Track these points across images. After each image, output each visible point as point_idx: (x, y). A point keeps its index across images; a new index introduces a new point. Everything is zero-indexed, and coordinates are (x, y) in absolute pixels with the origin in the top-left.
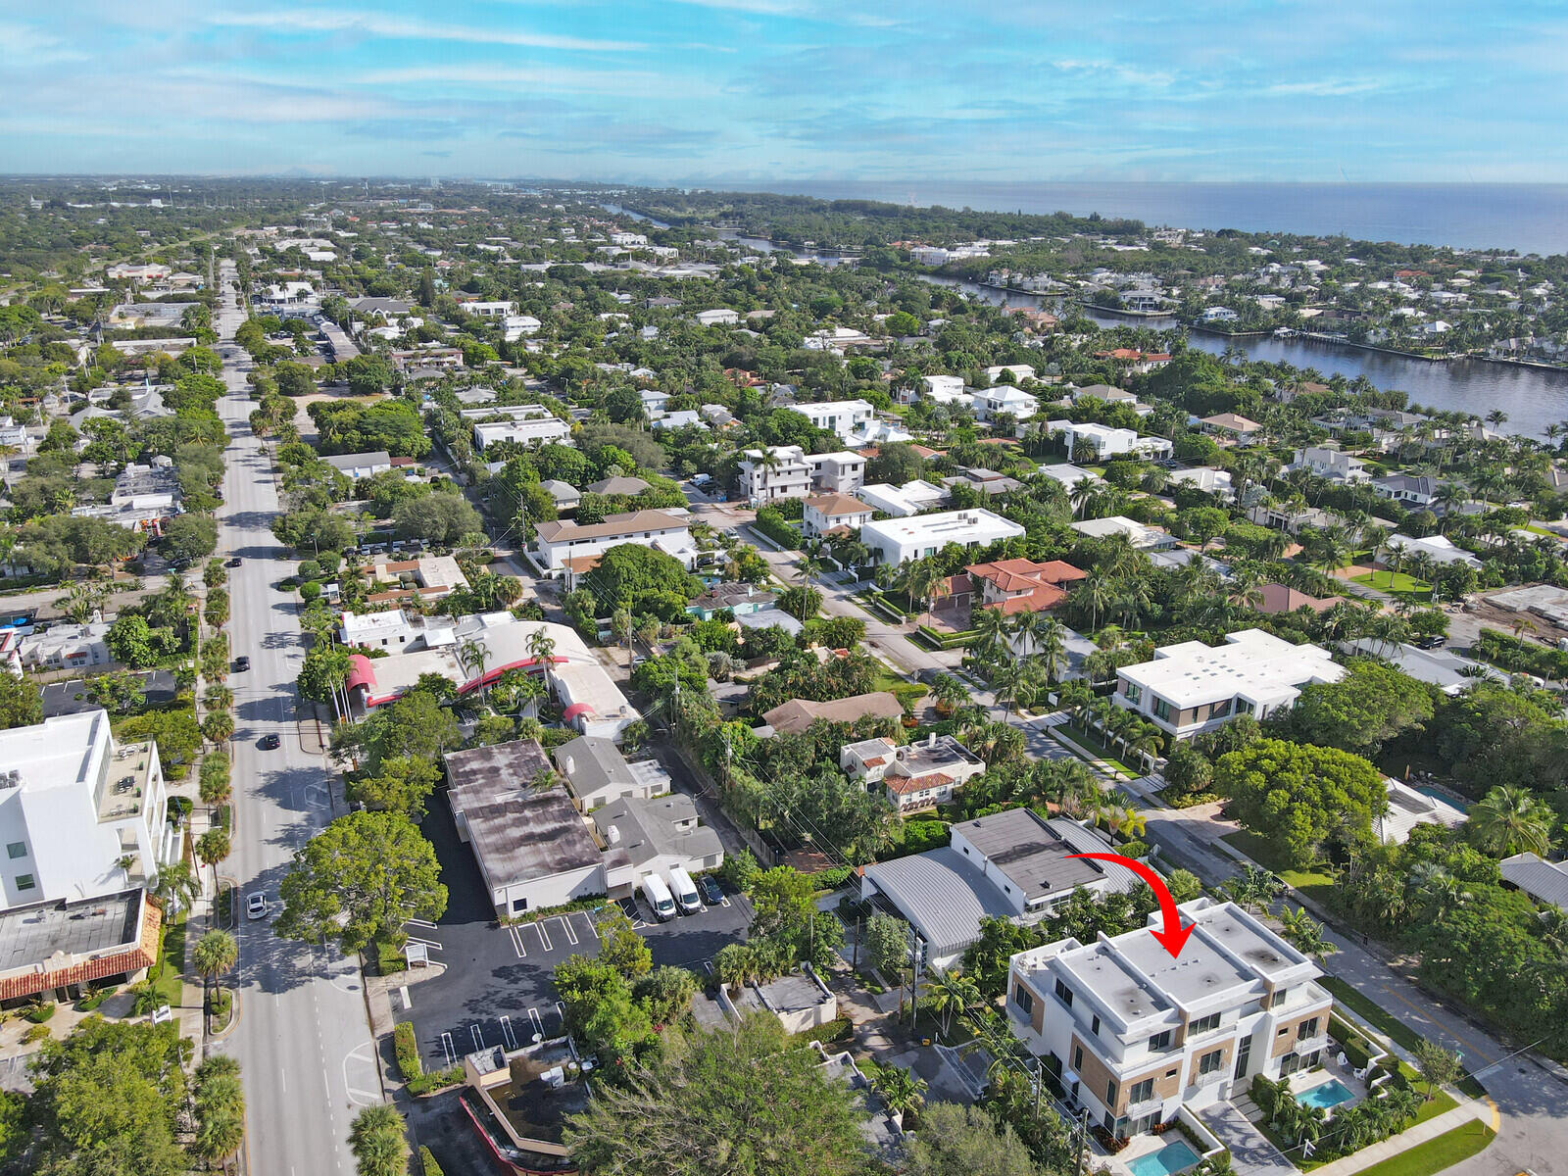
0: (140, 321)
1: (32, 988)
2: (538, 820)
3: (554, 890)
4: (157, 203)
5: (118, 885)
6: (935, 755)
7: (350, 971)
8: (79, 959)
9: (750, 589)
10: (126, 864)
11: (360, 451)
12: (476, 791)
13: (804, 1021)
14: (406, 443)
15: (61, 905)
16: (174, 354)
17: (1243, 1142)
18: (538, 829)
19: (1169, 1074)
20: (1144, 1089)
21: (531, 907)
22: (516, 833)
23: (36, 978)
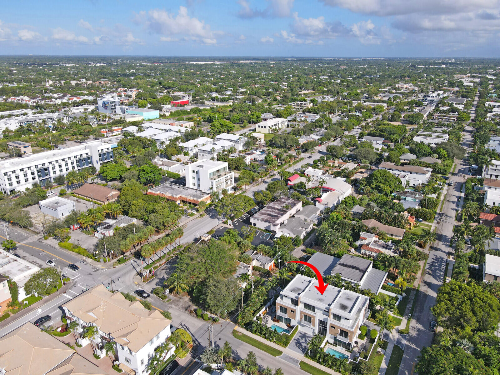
0: (382, 98)
1: (185, 200)
2: (276, 213)
3: (262, 225)
4: (444, 66)
5: (209, 192)
6: (386, 246)
7: (222, 221)
8: (192, 198)
9: (417, 195)
10: (211, 188)
11: (378, 136)
12: (275, 204)
13: (261, 265)
14: (392, 137)
15: (201, 191)
16: (372, 107)
17: (302, 343)
18: (273, 214)
19: (292, 311)
20: (284, 310)
21: (257, 226)
22: (268, 212)
23: (186, 198)
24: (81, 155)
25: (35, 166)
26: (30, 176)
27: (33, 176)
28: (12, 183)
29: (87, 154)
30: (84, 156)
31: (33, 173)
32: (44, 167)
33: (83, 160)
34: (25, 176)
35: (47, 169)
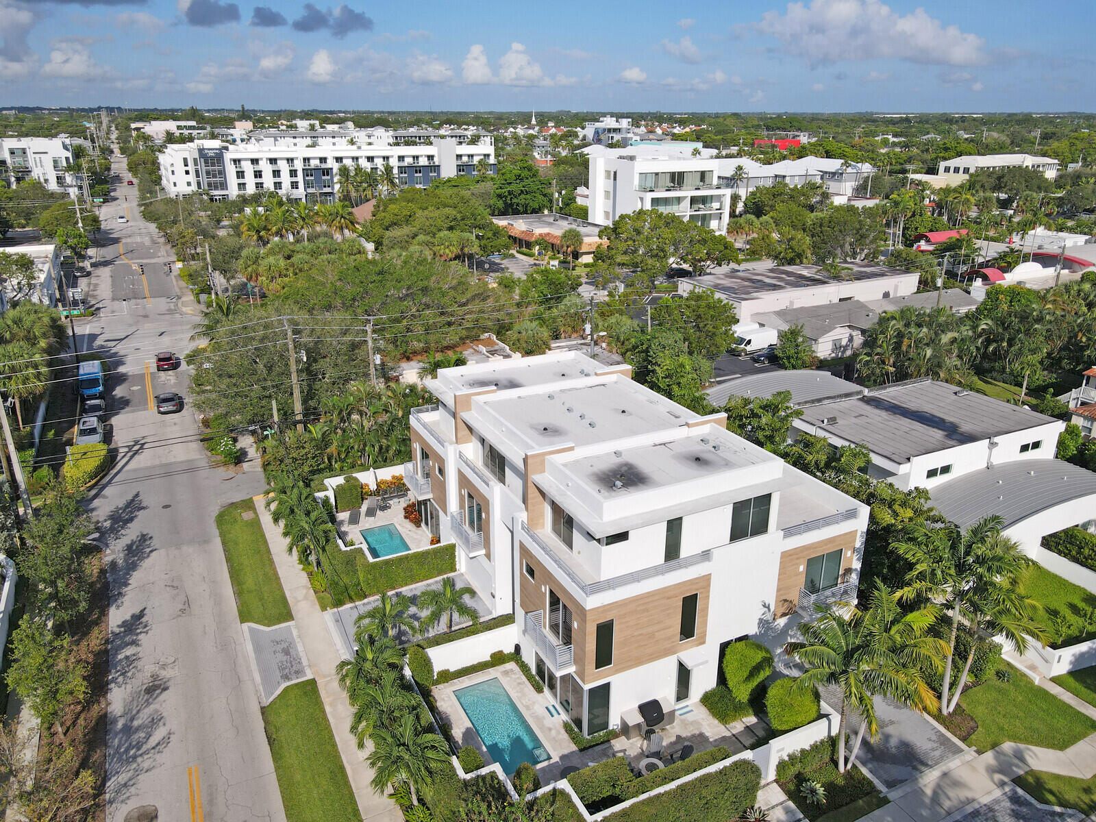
18: (769, 281)
19: (439, 469)
24: (416, 158)
25: (305, 159)
26: (286, 179)
27: (294, 179)
28: (244, 184)
29: (430, 157)
30: (423, 162)
31: (293, 173)
32: (323, 166)
33: (418, 169)
34: (274, 176)
35: (327, 172)
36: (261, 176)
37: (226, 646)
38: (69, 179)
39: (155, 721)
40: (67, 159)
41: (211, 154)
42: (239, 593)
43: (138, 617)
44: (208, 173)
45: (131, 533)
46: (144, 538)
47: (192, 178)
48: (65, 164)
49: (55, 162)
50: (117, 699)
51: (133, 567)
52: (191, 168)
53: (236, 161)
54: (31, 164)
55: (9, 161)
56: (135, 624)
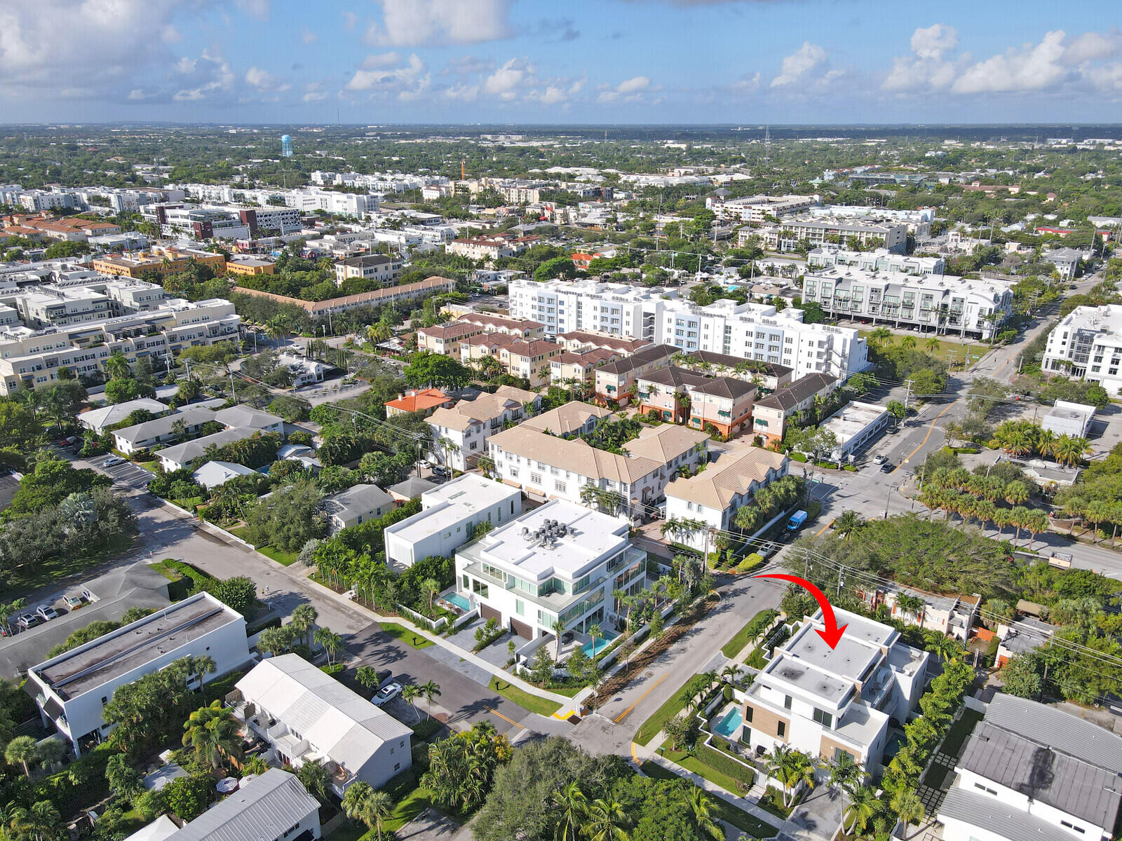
36: (1117, 363)
37: (709, 653)
38: (986, 324)
39: (674, 658)
40: (990, 310)
41: (1087, 334)
42: (731, 641)
43: (701, 629)
44: (1079, 348)
45: (732, 600)
46: (732, 605)
47: (1066, 348)
48: (987, 314)
49: (981, 310)
50: (675, 646)
51: (718, 612)
52: (1069, 341)
53: (1101, 348)
54: (964, 309)
55: (950, 306)
56: (698, 631)
